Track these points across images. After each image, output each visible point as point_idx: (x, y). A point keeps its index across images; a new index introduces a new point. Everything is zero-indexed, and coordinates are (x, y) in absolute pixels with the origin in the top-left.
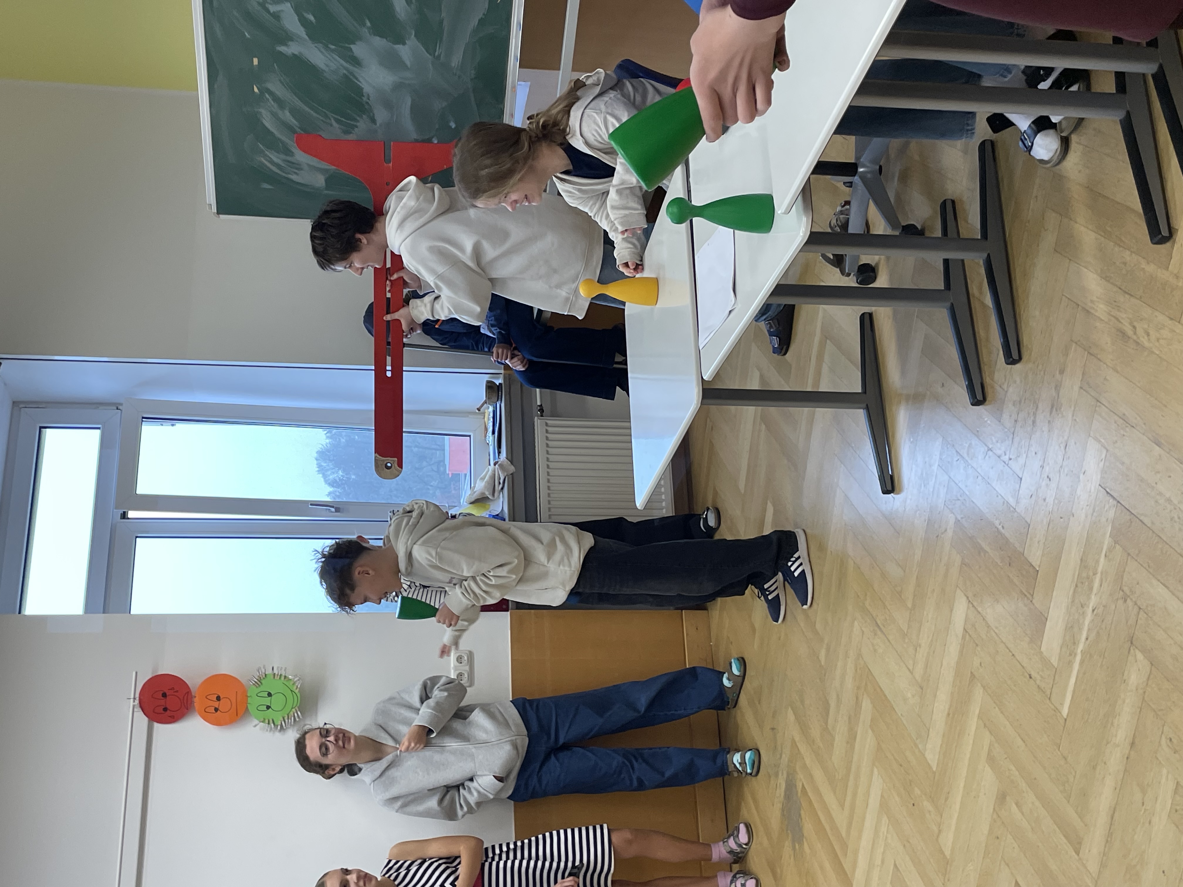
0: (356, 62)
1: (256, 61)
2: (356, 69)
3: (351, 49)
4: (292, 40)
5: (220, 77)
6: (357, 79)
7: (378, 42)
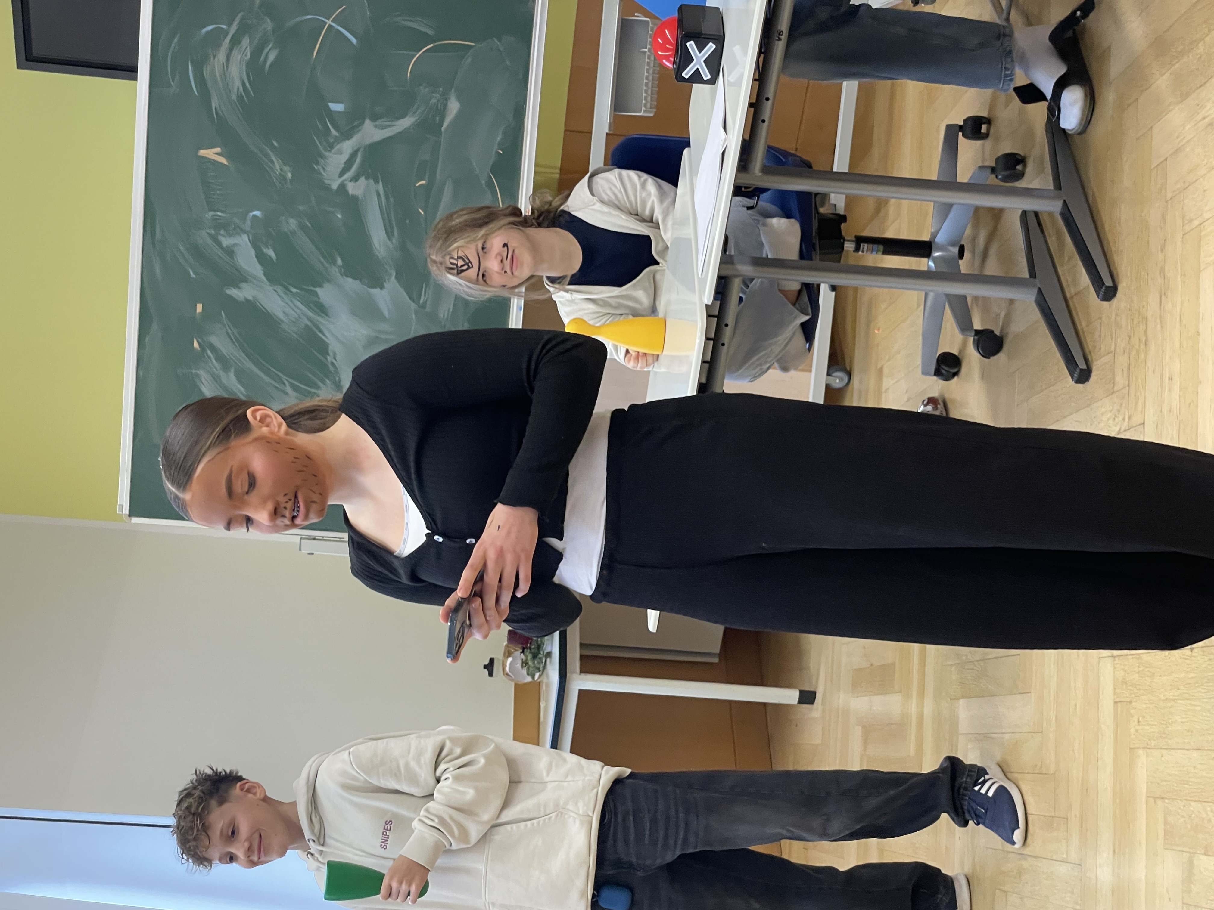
0: (321, 309)
1: (199, 308)
2: (321, 320)
3: (316, 294)
4: (246, 281)
5: (155, 326)
6: (321, 331)
7: (351, 284)
